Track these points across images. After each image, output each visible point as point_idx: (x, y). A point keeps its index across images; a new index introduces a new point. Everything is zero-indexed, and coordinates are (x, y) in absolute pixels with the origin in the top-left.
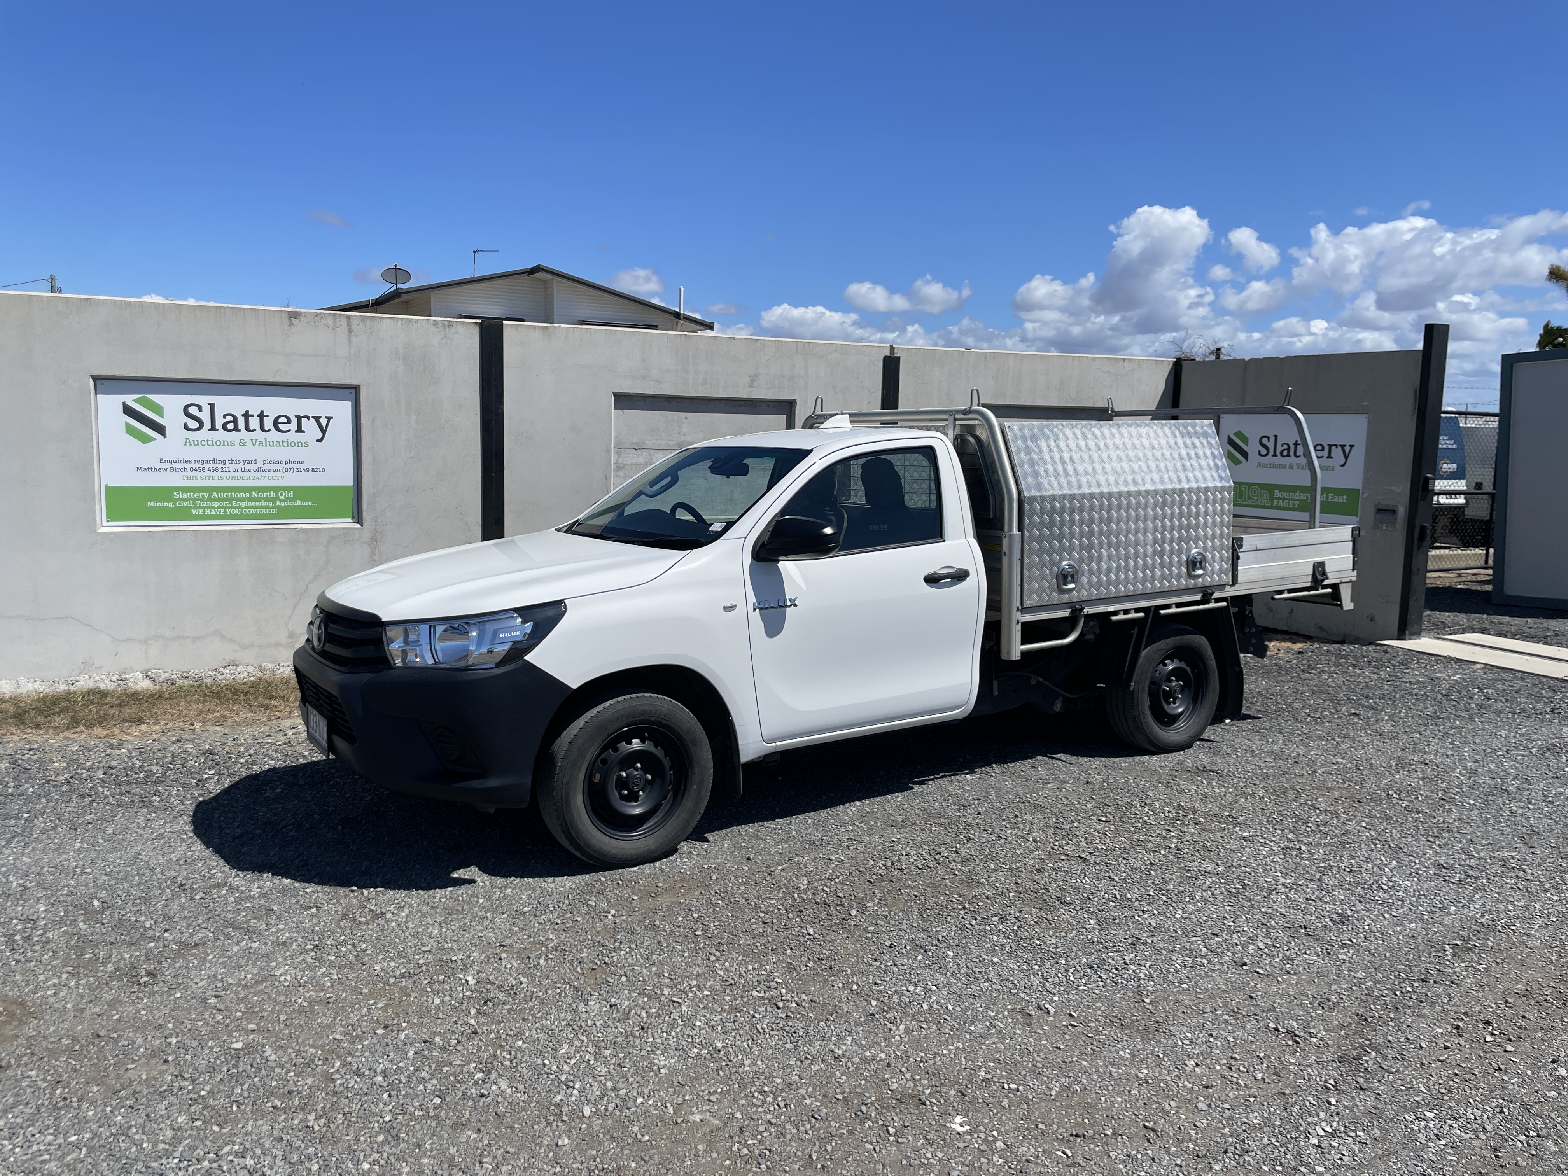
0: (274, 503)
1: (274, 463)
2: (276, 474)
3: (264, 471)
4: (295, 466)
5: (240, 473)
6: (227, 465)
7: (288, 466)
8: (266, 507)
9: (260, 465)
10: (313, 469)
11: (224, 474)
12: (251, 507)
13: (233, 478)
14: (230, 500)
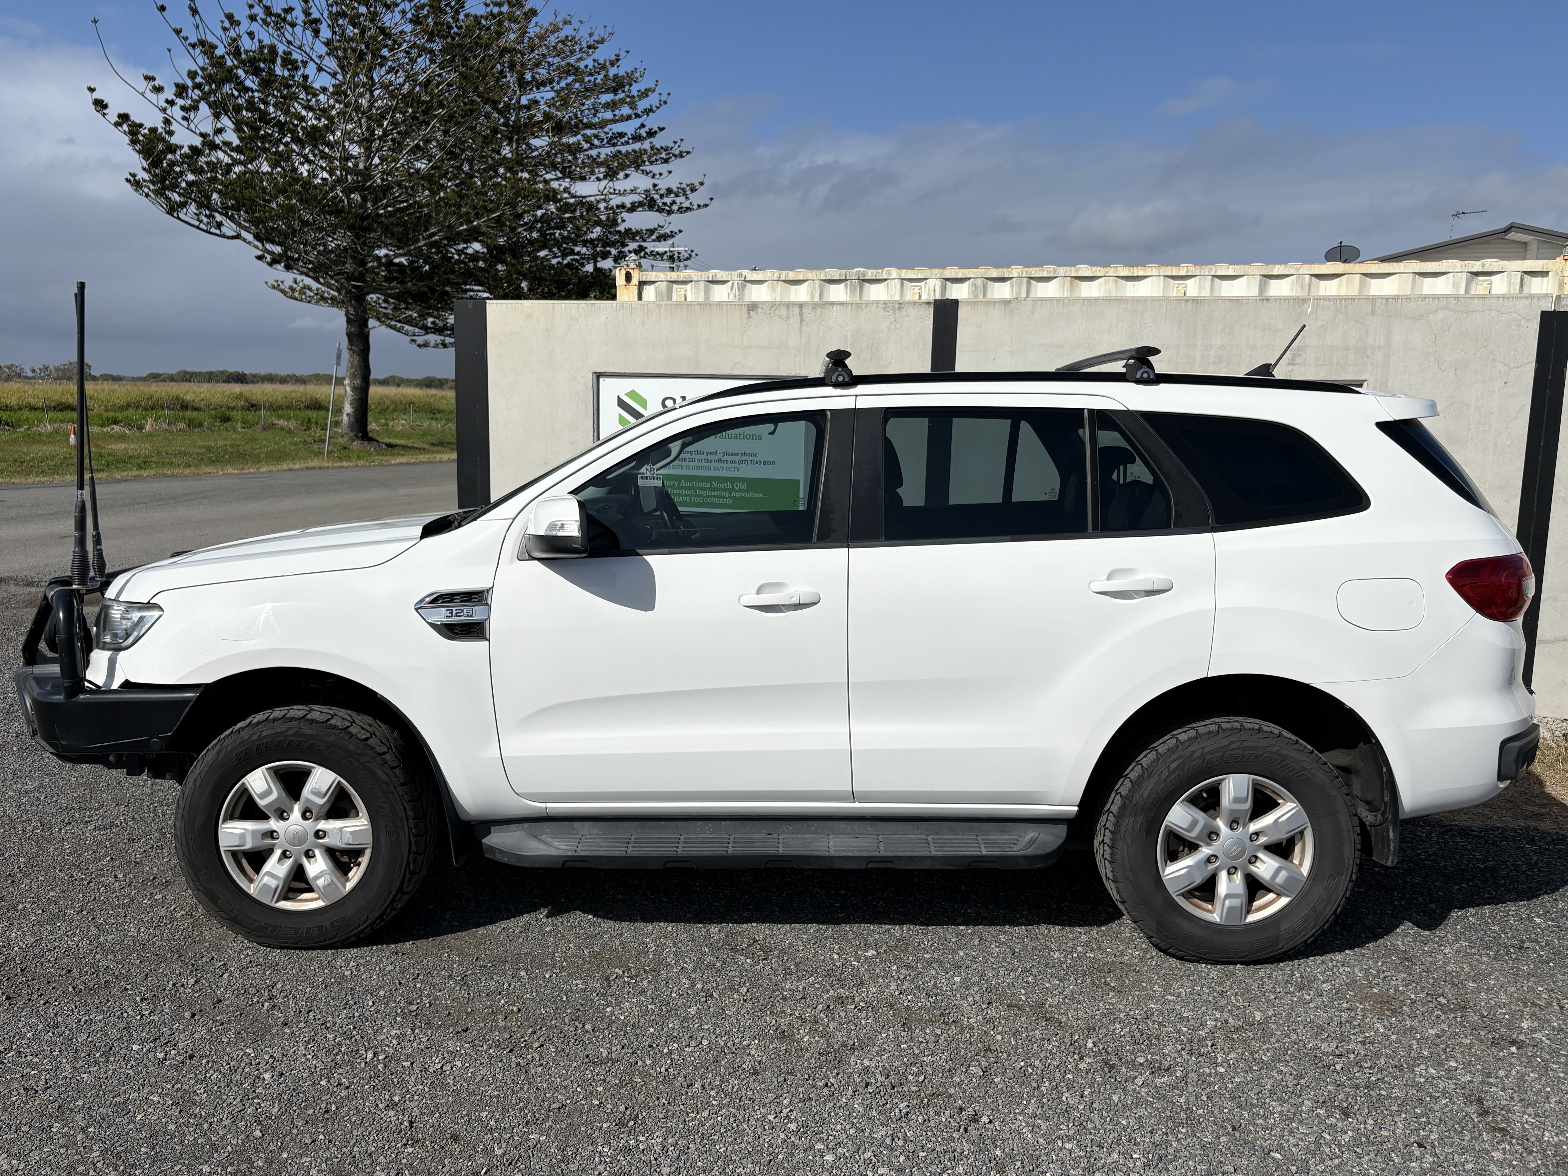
0: (731, 493)
1: (732, 454)
2: (733, 465)
3: (723, 462)
4: (749, 458)
5: (703, 464)
6: (694, 456)
7: (744, 458)
8: (724, 497)
9: (720, 456)
10: (765, 462)
11: (691, 464)
12: (711, 496)
13: (698, 468)
14: (695, 489)
